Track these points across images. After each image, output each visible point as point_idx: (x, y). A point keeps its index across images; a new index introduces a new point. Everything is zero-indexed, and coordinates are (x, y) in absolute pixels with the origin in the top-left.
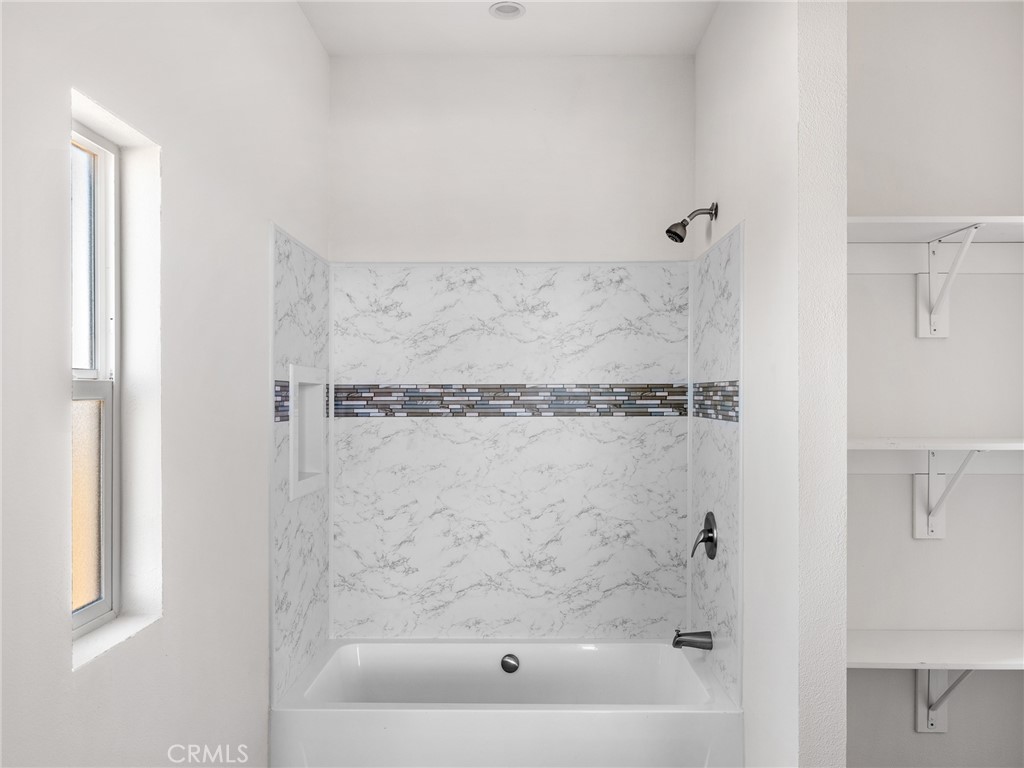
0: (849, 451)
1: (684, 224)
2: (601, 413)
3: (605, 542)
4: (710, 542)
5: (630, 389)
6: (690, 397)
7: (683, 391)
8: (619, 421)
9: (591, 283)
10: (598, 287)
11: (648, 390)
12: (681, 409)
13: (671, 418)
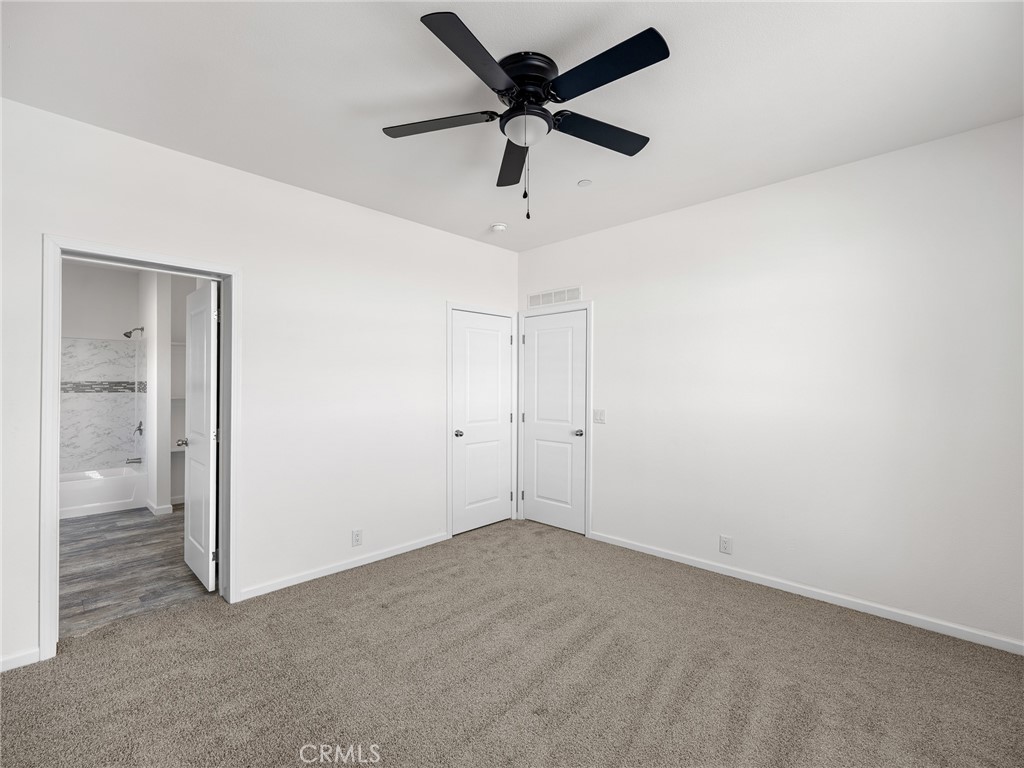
0: (172, 400)
1: (130, 333)
2: (97, 391)
3: (99, 436)
4: (140, 430)
5: (110, 383)
6: (136, 386)
7: (133, 384)
8: (105, 394)
9: (92, 347)
10: (96, 348)
11: (119, 384)
12: (133, 390)
13: (128, 393)
